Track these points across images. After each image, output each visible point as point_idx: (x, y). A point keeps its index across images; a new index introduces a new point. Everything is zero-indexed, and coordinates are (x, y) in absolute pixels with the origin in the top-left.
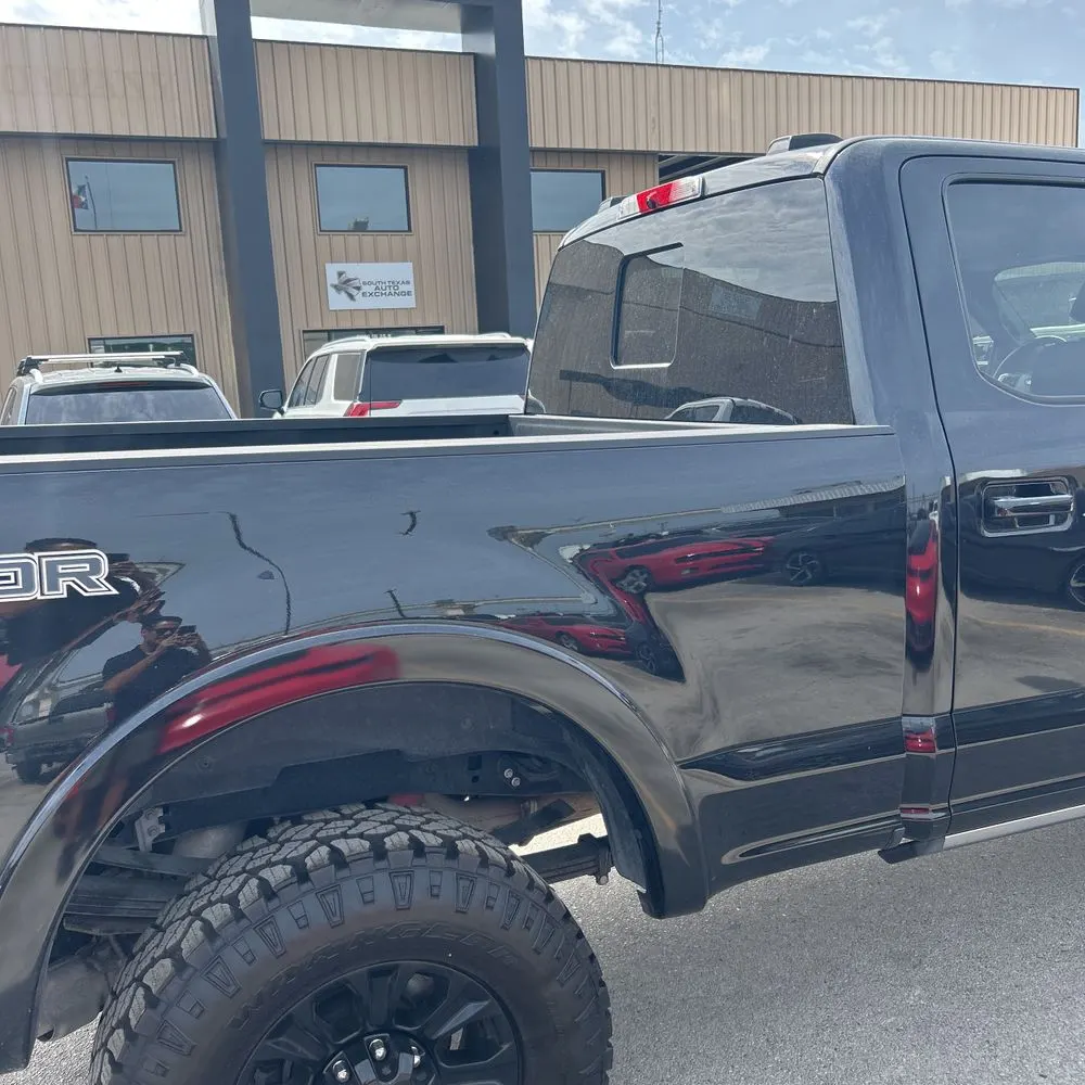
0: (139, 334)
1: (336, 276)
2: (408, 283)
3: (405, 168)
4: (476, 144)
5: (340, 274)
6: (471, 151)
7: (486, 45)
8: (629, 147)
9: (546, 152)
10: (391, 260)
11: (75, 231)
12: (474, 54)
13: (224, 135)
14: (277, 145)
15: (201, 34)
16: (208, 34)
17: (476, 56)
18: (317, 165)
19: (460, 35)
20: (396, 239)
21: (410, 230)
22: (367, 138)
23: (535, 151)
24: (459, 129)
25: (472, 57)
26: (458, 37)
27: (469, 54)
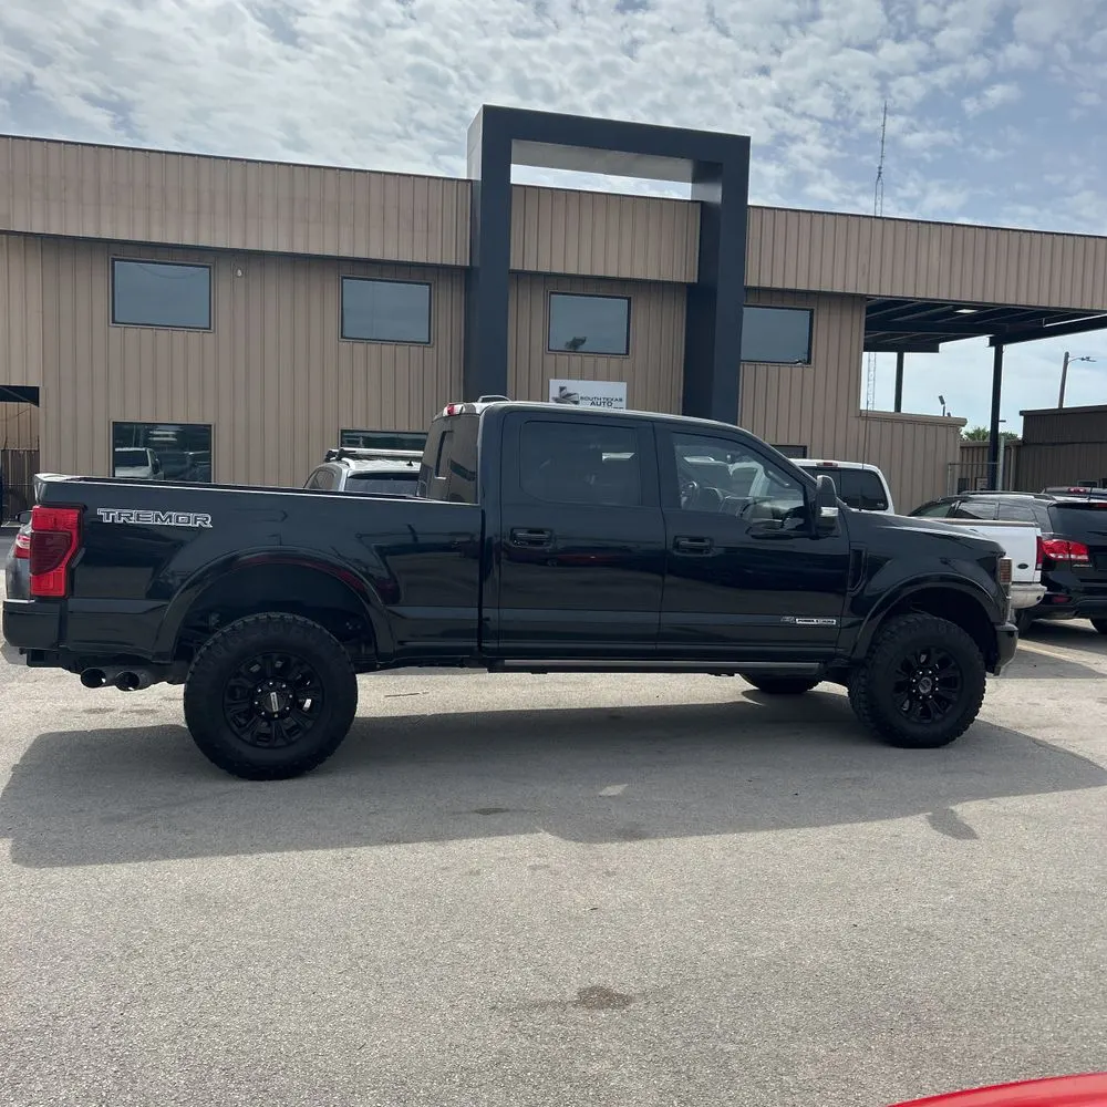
0: (384, 430)
1: (558, 390)
2: (621, 400)
3: (629, 299)
4: (696, 281)
5: (562, 389)
6: (689, 286)
7: (714, 194)
8: (838, 289)
9: (759, 291)
10: (608, 379)
11: (342, 337)
12: (702, 202)
13: (477, 264)
14: (521, 275)
15: (465, 178)
16: (472, 178)
17: (702, 203)
18: (553, 293)
19: (690, 184)
20: (614, 362)
21: (627, 354)
22: (599, 272)
23: (749, 290)
24: (682, 269)
25: (699, 204)
26: (689, 185)
27: (696, 202)
